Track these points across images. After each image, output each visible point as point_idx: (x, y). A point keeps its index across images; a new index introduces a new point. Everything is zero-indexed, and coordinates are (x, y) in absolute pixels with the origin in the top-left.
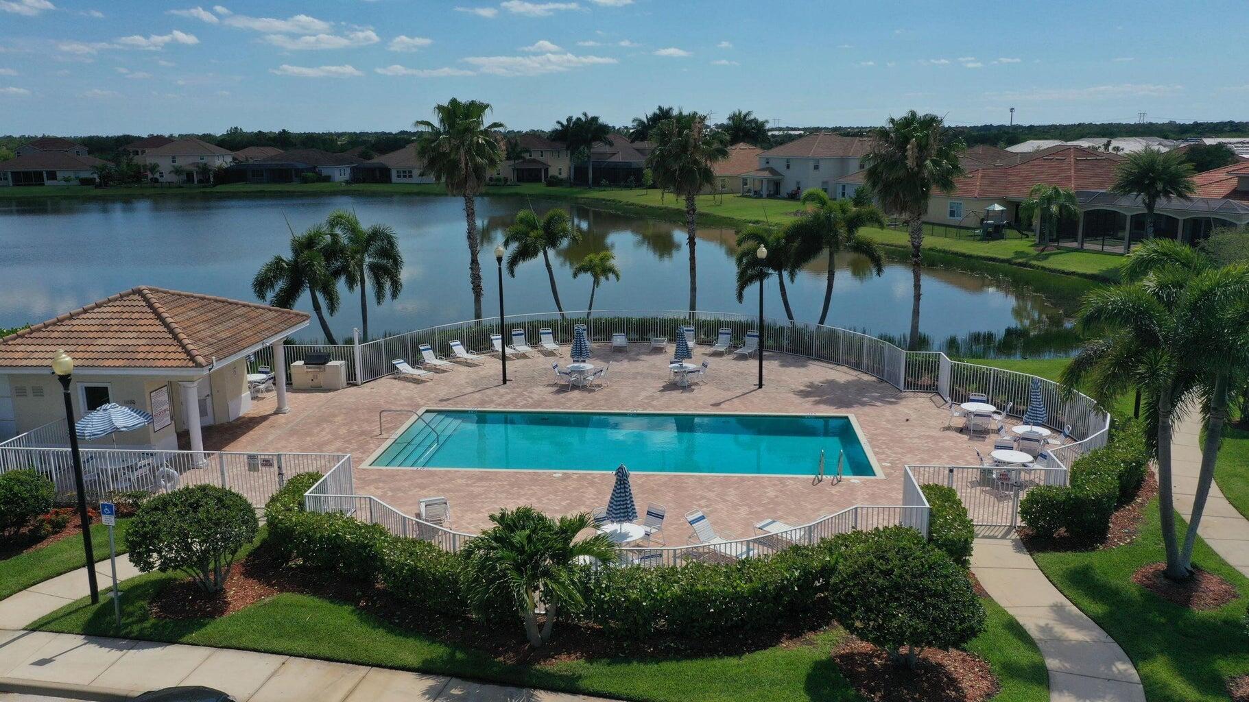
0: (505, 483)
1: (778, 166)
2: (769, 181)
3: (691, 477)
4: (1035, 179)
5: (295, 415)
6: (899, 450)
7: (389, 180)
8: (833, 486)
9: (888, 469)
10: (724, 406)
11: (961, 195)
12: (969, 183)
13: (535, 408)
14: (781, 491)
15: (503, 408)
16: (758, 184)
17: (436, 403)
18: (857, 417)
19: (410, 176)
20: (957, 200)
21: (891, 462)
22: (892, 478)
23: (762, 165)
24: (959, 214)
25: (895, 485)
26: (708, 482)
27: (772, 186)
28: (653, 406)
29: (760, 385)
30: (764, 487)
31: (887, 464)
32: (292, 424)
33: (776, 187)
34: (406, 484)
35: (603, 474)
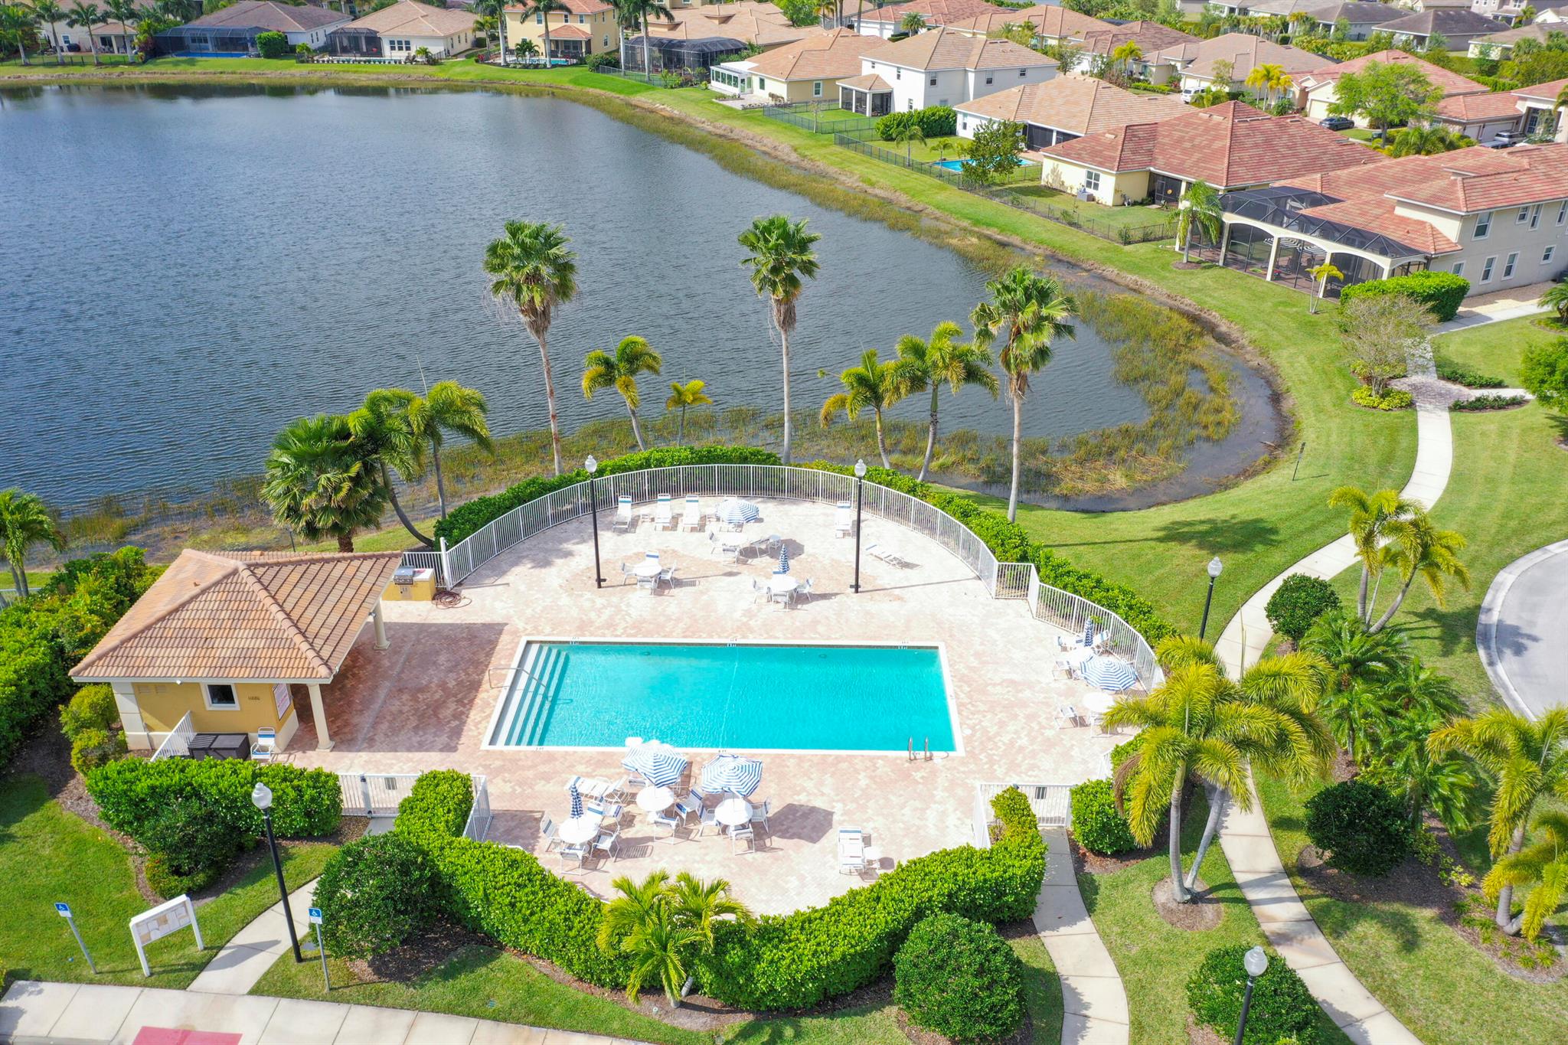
1: (886, 73)
2: (874, 95)
3: (792, 756)
4: (1187, 145)
5: (396, 652)
6: (982, 707)
7: (379, 53)
8: (918, 770)
9: (968, 740)
10: (821, 629)
11: (1101, 164)
12: (1111, 146)
13: (635, 636)
14: (871, 778)
15: (604, 635)
16: (861, 99)
17: (535, 628)
18: (947, 646)
19: (408, 49)
20: (1095, 169)
21: (973, 728)
22: (971, 754)
23: (866, 69)
24: (1096, 186)
25: (972, 766)
26: (806, 765)
27: (878, 102)
28: (751, 630)
29: (857, 587)
30: (857, 771)
31: (968, 732)
32: (398, 669)
33: (883, 102)
34: (530, 774)
35: (711, 754)
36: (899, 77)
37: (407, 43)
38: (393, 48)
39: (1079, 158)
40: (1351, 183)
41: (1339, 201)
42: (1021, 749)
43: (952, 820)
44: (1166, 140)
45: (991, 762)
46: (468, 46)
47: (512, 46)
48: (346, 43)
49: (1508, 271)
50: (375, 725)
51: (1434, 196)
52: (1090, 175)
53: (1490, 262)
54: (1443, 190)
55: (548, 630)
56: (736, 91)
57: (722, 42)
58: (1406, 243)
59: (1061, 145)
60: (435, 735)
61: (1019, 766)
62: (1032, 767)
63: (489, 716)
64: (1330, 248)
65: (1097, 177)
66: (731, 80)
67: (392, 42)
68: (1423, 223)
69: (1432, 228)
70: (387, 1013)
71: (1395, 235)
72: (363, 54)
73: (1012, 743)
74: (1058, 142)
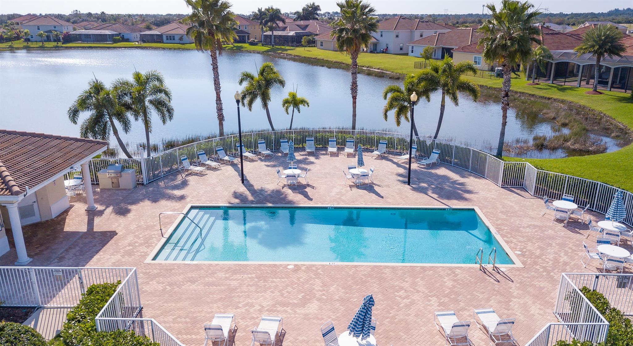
0: (254, 275)
3: (387, 267)
6: (522, 239)
7: (162, 41)
8: (490, 275)
9: (521, 257)
13: (265, 203)
15: (244, 204)
17: (198, 200)
18: (480, 208)
20: (479, 55)
21: (521, 251)
29: (409, 183)
31: (518, 253)
35: (323, 266)
38: (167, 39)
39: (471, 51)
55: (207, 201)
59: (460, 49)
65: (480, 59)
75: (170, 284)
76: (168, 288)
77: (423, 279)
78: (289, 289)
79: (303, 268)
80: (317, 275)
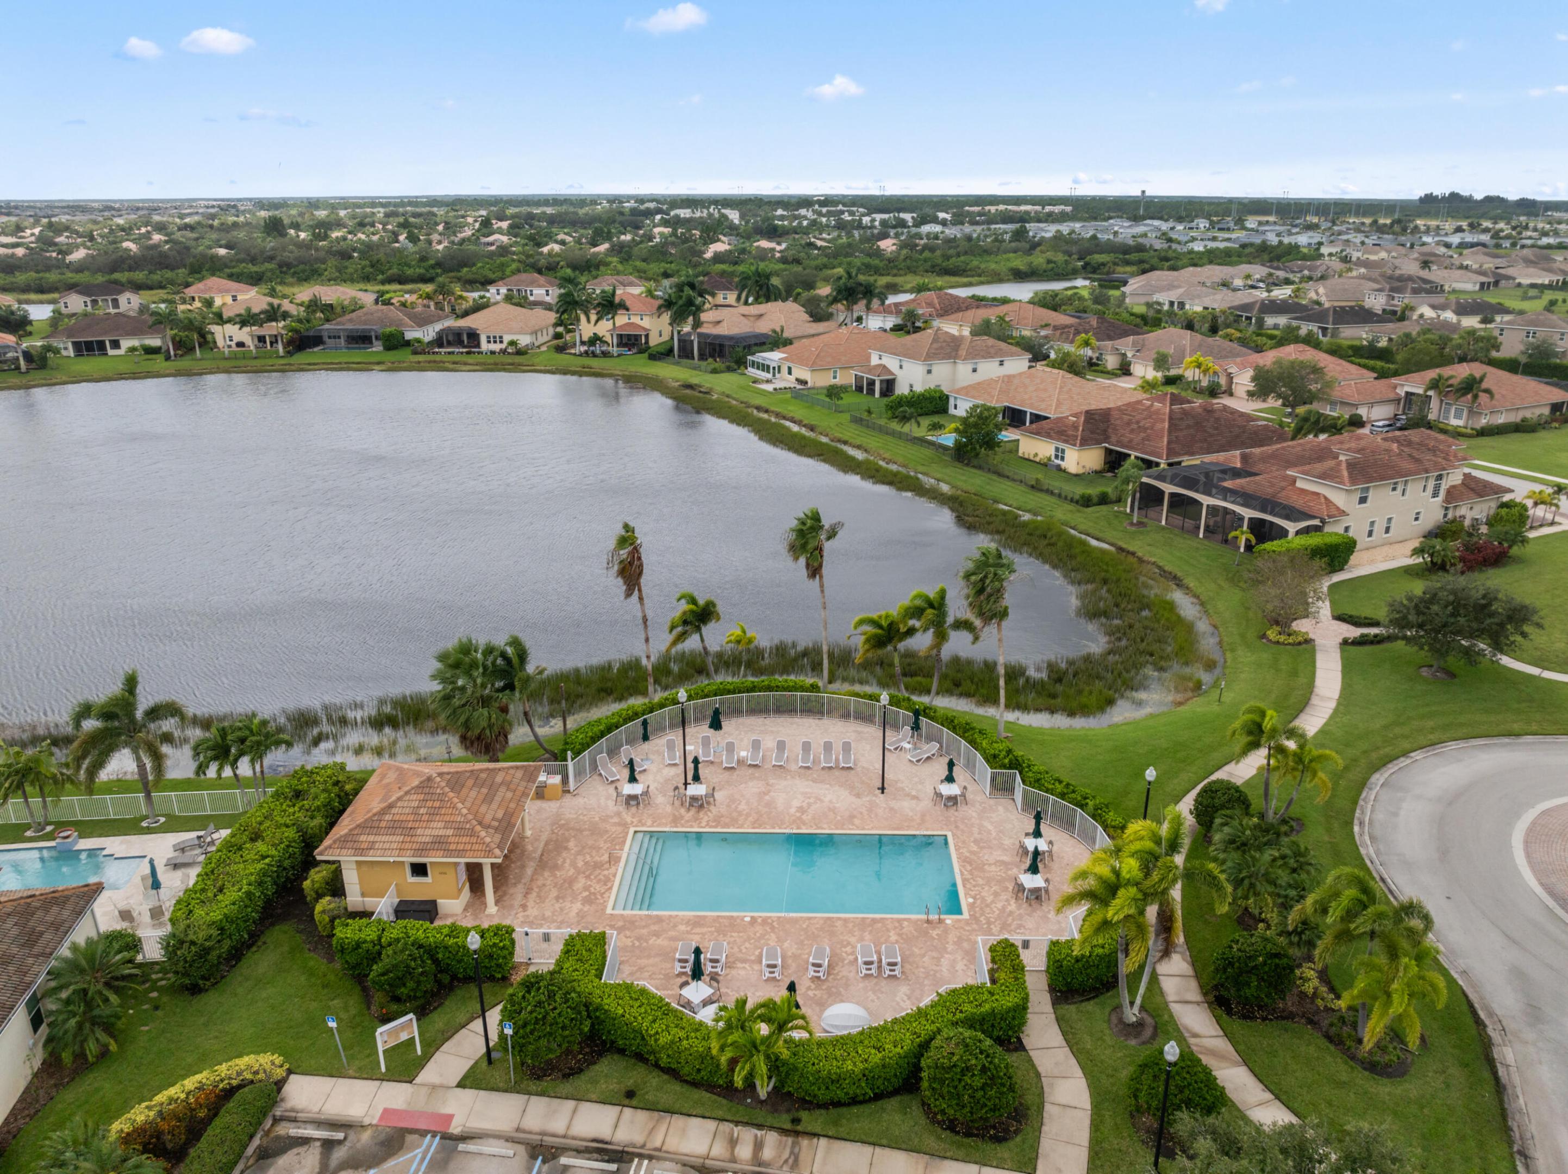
1: (891, 362)
2: (881, 381)
3: (839, 919)
4: (1135, 426)
5: (536, 840)
6: (980, 881)
7: (478, 345)
8: (934, 929)
9: (971, 906)
10: (857, 821)
11: (1066, 442)
12: (1075, 427)
13: (716, 827)
14: (900, 935)
15: (692, 826)
16: (871, 383)
17: (640, 821)
18: (953, 835)
19: (501, 342)
20: (1061, 445)
21: (974, 898)
22: (973, 917)
23: (875, 361)
24: (1063, 459)
25: (975, 926)
26: (850, 925)
27: (885, 386)
28: (804, 824)
29: (883, 789)
30: (888, 930)
31: (971, 900)
32: (539, 852)
33: (889, 386)
34: (645, 931)
35: (779, 918)
36: (901, 367)
37: (501, 337)
38: (489, 342)
39: (1049, 436)
40: (1264, 459)
41: (1256, 474)
42: (1011, 913)
43: (960, 966)
44: (1118, 422)
45: (989, 923)
46: (549, 338)
47: (585, 338)
48: (451, 338)
49: (1387, 530)
50: (526, 895)
51: (1324, 473)
52: (1057, 449)
53: (1372, 523)
54: (1332, 469)
55: (649, 822)
56: (769, 376)
57: (757, 336)
58: (1306, 510)
59: (1034, 426)
60: (572, 902)
61: (1010, 925)
62: (1020, 926)
63: (611, 888)
64: (1248, 513)
65: (1063, 451)
66: (766, 368)
67: (488, 337)
68: (1318, 494)
69: (1326, 498)
70: (556, 1102)
71: (1298, 502)
72: (464, 347)
73: (1004, 908)
74: (1031, 422)
75: (638, 939)
76: (637, 944)
77: (871, 932)
78: (747, 945)
79: (759, 920)
80: (773, 928)
